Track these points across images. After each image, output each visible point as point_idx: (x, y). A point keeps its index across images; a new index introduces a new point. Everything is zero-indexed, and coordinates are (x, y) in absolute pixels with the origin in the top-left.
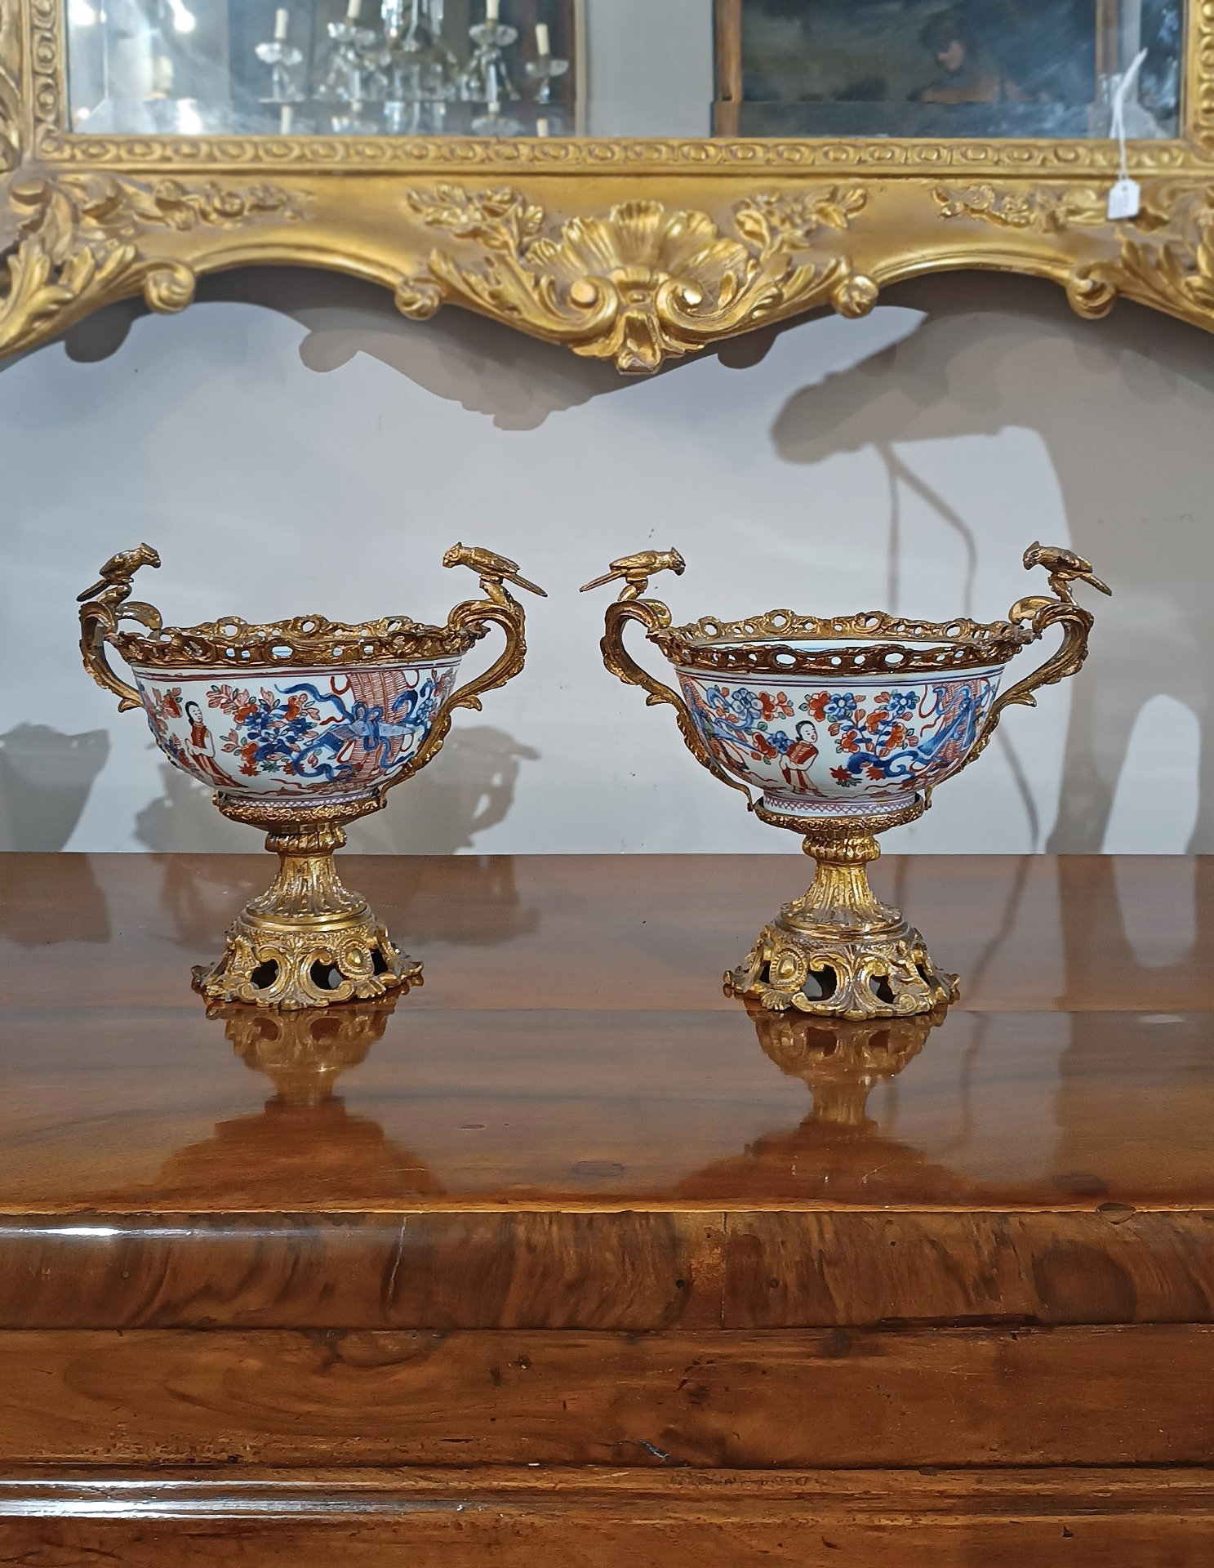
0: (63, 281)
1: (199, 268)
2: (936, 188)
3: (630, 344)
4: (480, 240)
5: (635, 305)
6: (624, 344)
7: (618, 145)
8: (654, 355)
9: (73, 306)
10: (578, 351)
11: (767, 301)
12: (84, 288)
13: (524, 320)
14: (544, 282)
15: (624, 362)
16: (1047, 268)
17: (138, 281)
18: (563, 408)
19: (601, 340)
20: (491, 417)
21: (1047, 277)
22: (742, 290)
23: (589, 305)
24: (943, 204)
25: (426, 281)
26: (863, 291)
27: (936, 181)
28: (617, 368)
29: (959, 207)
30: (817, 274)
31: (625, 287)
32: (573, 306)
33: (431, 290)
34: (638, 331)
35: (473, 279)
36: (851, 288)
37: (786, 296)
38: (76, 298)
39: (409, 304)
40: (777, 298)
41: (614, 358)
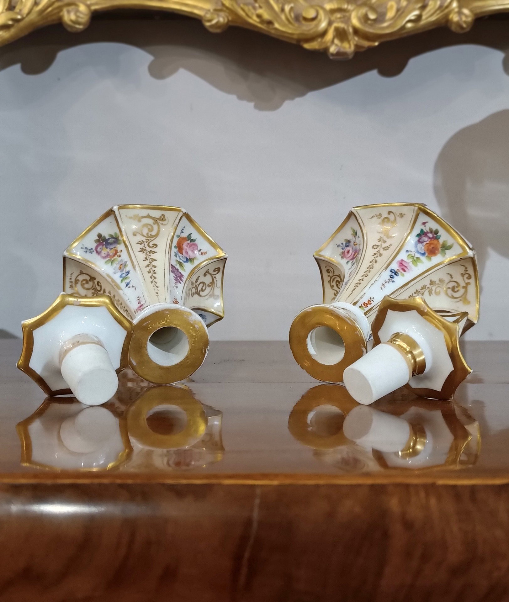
0: (17, 10)
1: (93, 8)
3: (336, 41)
5: (338, 20)
6: (333, 42)
8: (350, 47)
9: (22, 24)
10: (307, 46)
11: (413, 18)
12: (29, 13)
13: (276, 29)
14: (287, 8)
15: (333, 49)
17: (59, 12)
18: (292, 99)
19: (319, 40)
20: (253, 104)
22: (399, 13)
23: (313, 19)
25: (221, 10)
26: (466, 16)
28: (329, 55)
30: (441, 7)
31: (333, 11)
32: (304, 22)
33: (222, 14)
34: (341, 34)
35: (246, 8)
36: (460, 13)
37: (424, 17)
38: (22, 19)
40: (419, 17)
41: (326, 50)
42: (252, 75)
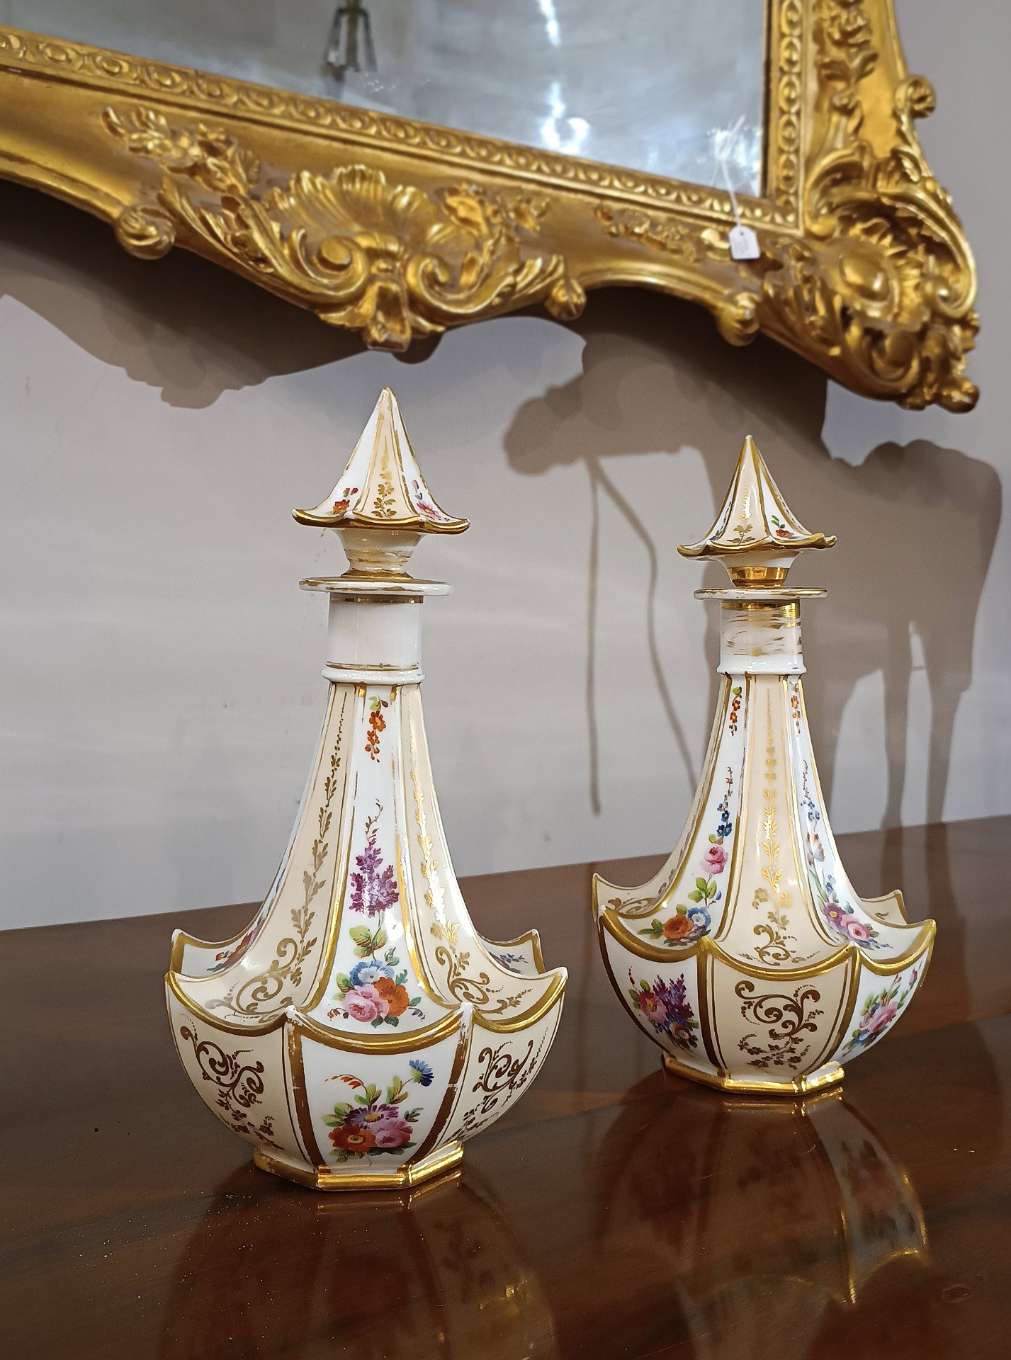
2: (599, 207)
3: (381, 318)
4: (199, 179)
5: (383, 274)
6: (374, 318)
7: (323, 106)
8: (402, 332)
10: (327, 318)
11: (506, 290)
13: (273, 274)
14: (296, 237)
15: (376, 334)
16: (703, 296)
18: (238, 388)
19: (350, 308)
20: (159, 389)
21: (701, 303)
22: (482, 276)
23: (344, 267)
24: (607, 223)
25: (159, 214)
26: (577, 295)
27: (596, 201)
29: (622, 228)
30: (542, 272)
31: (373, 254)
32: (321, 267)
33: (165, 225)
34: (388, 304)
36: (568, 288)
37: (520, 286)
39: (141, 237)
40: (513, 288)
41: (363, 330)
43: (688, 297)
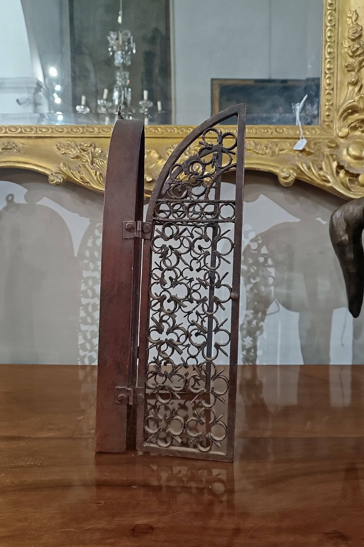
4: (78, 159)
14: (98, 173)
16: (272, 169)
20: (89, 219)
21: (271, 172)
25: (59, 173)
33: (60, 176)
35: (74, 173)
39: (53, 181)
42: (88, 201)
43: (266, 171)
